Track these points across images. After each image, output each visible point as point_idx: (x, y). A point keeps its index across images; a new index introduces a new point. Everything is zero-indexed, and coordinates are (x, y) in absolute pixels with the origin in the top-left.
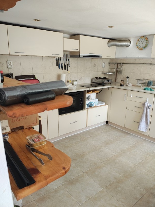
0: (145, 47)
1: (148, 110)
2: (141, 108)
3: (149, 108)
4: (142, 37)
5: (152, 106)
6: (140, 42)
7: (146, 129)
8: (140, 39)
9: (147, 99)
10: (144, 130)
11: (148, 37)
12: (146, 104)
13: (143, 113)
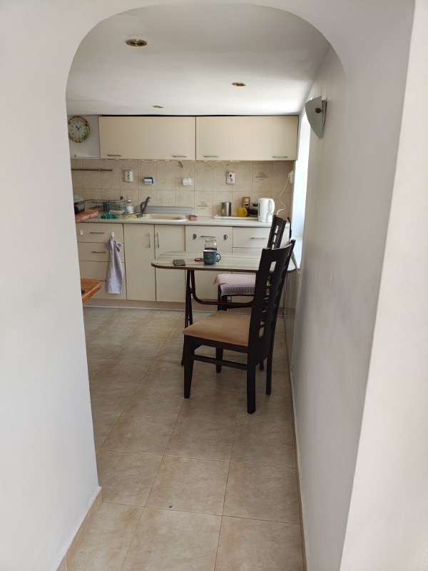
0: (85, 137)
1: (118, 253)
2: (104, 252)
3: (118, 250)
4: (76, 118)
5: (122, 245)
6: (72, 126)
7: (120, 289)
8: (71, 121)
9: (111, 234)
10: (118, 292)
11: (87, 118)
12: (112, 243)
13: (109, 262)
